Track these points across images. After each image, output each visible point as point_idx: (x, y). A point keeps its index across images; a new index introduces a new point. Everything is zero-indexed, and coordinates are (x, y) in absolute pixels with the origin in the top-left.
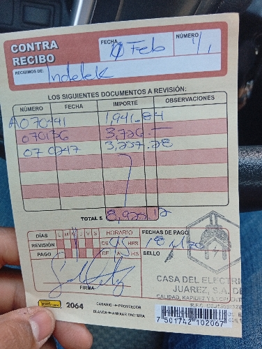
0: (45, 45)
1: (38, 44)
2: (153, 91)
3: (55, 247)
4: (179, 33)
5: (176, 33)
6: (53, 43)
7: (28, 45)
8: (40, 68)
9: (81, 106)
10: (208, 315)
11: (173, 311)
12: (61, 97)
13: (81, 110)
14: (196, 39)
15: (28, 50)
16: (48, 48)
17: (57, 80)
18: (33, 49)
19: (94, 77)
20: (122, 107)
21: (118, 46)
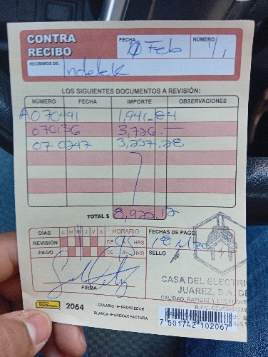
0: (63, 38)
1: (56, 36)
2: (167, 91)
3: (58, 245)
4: (195, 36)
5: (193, 36)
6: (72, 37)
7: (45, 36)
8: (55, 61)
9: (95, 102)
10: (212, 317)
11: (177, 314)
12: (75, 91)
13: (94, 105)
14: (212, 43)
15: (45, 41)
16: (66, 41)
17: (72, 74)
18: (50, 41)
19: (109, 73)
20: (136, 105)
21: (136, 45)
